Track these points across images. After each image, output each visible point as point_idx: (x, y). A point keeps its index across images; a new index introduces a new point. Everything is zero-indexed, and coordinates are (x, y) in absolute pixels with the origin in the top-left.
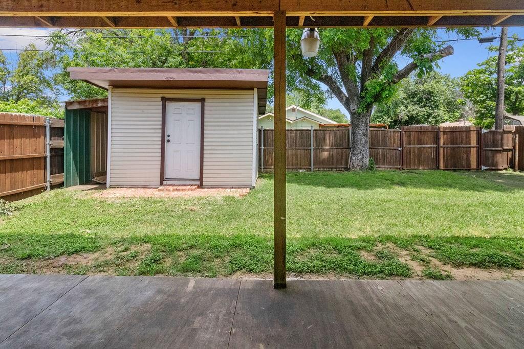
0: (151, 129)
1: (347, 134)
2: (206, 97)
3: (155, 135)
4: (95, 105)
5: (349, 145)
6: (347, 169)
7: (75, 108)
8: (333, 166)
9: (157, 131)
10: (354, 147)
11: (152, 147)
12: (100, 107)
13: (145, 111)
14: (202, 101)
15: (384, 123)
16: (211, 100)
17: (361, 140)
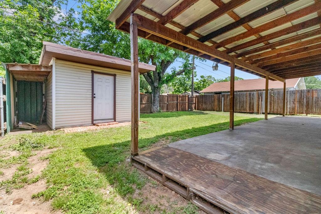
0: (85, 89)
1: (150, 97)
2: (116, 73)
3: (88, 93)
4: (38, 70)
5: (151, 102)
6: (151, 112)
7: (18, 70)
8: (145, 112)
9: (89, 91)
10: (154, 103)
11: (86, 101)
12: (43, 71)
13: (80, 78)
14: (115, 76)
15: (143, 92)
16: (119, 76)
17: (157, 99)
